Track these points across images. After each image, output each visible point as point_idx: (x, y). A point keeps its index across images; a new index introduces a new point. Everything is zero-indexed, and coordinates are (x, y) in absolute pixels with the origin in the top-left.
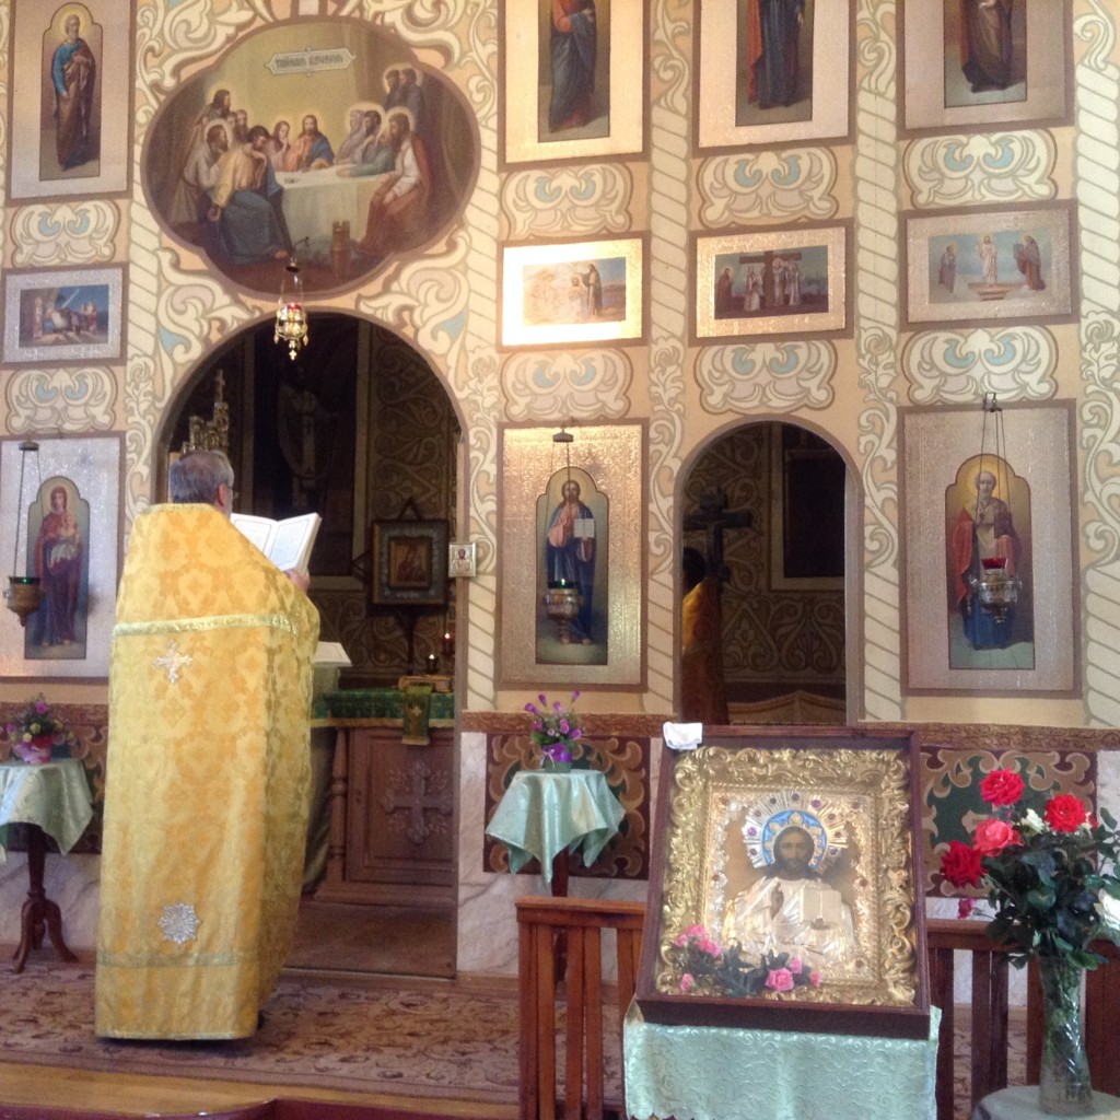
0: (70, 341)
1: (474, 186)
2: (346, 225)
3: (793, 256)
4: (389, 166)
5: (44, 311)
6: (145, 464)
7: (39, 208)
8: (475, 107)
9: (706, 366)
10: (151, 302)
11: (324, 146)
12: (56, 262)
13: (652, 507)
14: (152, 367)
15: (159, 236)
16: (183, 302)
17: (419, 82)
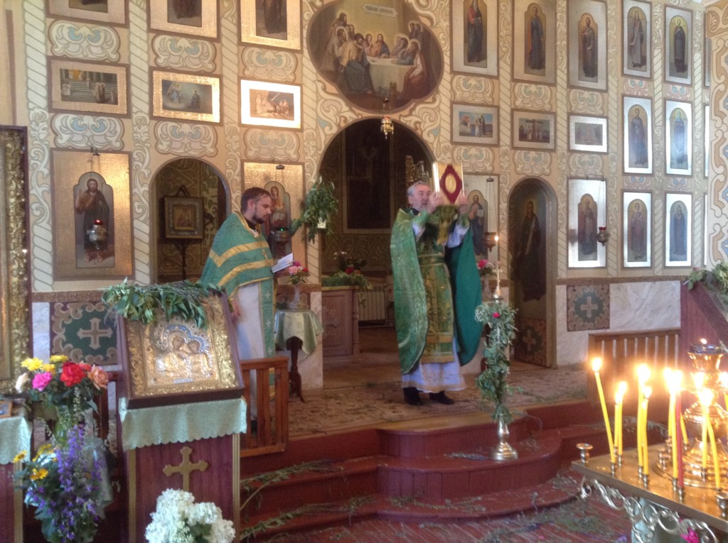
0: (275, 117)
1: (442, 78)
2: (395, 84)
3: (541, 122)
4: (411, 63)
5: (262, 101)
7: (257, 50)
8: (442, 46)
9: (516, 157)
10: (314, 105)
11: (386, 49)
12: (266, 77)
13: (501, 206)
14: (315, 134)
15: (317, 76)
16: (328, 107)
17: (422, 30)
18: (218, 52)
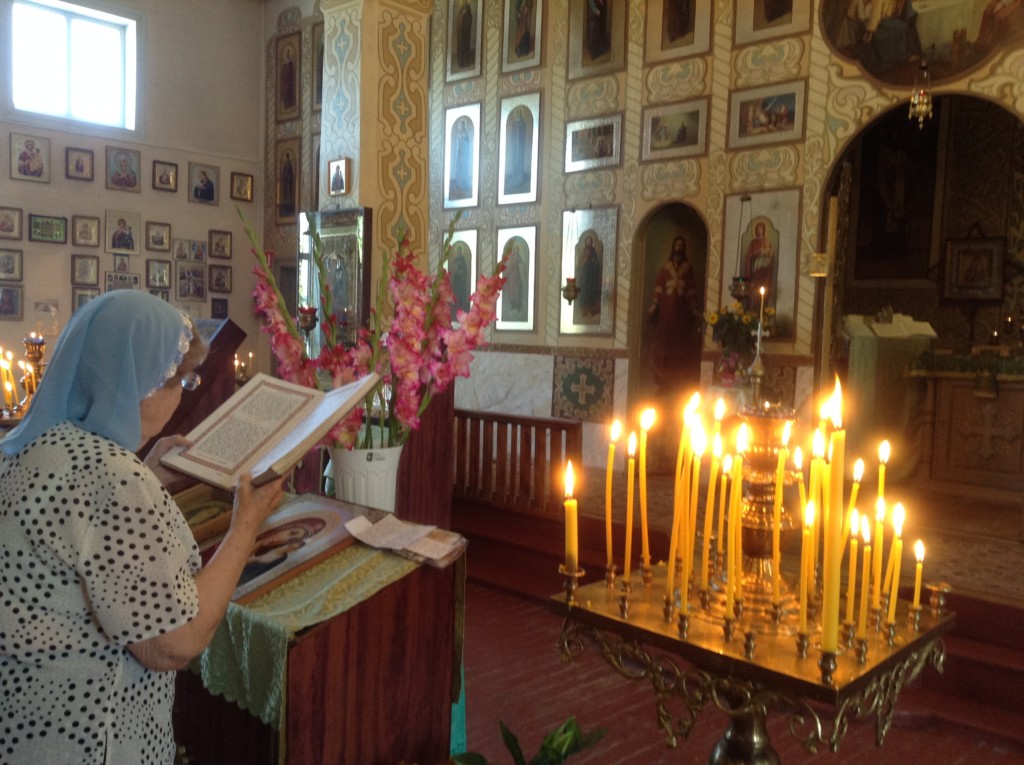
0: (770, 131)
2: (964, 31)
5: (755, 112)
6: (816, 204)
7: (753, 49)
10: (822, 100)
12: (762, 81)
14: (822, 142)
15: (829, 57)
16: (844, 98)
18: (709, 68)
